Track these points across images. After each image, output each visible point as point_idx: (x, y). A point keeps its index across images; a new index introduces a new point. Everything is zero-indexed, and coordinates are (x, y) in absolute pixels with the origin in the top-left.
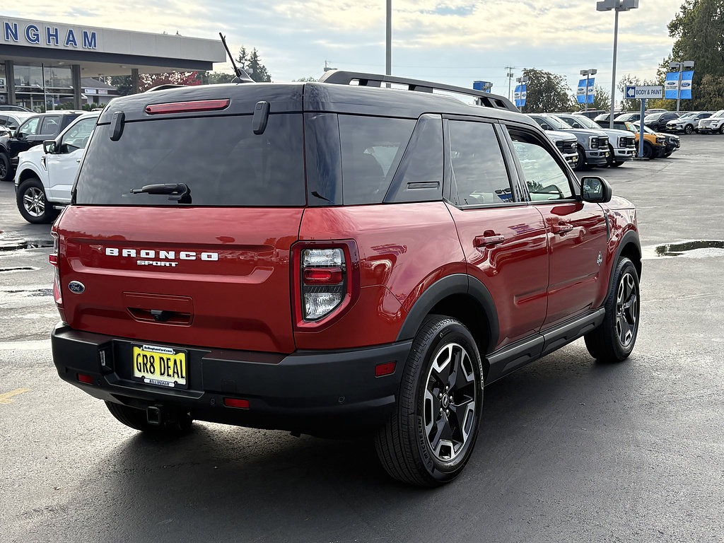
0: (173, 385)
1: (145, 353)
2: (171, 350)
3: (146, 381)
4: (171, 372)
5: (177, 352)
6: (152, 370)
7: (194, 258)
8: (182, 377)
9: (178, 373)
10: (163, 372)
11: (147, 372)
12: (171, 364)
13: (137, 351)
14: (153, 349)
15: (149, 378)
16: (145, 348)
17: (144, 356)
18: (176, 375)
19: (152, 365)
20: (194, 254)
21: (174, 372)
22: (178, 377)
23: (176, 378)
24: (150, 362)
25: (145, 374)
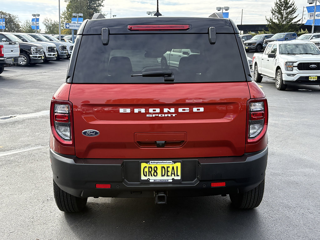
0: (171, 181)
1: (150, 166)
2: (171, 162)
3: (151, 181)
4: (169, 174)
5: (175, 162)
6: (155, 174)
7: (188, 111)
8: (177, 175)
9: (174, 174)
10: (163, 174)
11: (152, 176)
12: (170, 169)
13: (143, 165)
14: (157, 163)
15: (152, 179)
16: (151, 163)
17: (149, 167)
18: (173, 175)
19: (155, 171)
20: (188, 109)
21: (172, 174)
22: (175, 176)
23: (173, 177)
24: (154, 170)
25: (150, 177)
